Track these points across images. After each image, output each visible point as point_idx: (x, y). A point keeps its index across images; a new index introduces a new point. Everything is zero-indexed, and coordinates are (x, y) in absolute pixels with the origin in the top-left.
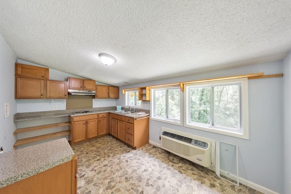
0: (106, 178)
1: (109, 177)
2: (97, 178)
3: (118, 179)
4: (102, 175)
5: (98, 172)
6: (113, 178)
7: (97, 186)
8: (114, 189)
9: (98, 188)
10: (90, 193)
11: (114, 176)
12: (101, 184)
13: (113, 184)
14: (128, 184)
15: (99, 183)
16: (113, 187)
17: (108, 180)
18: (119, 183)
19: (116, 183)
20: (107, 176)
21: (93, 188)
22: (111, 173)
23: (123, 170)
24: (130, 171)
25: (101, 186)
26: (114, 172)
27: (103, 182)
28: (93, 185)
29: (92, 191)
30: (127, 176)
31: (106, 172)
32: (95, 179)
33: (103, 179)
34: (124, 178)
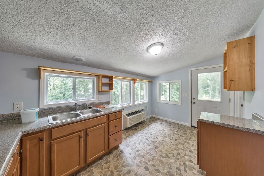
0: (162, 162)
1: (159, 160)
2: (164, 169)
3: (159, 153)
4: (159, 167)
5: (158, 173)
6: (159, 156)
7: (170, 165)
8: (167, 153)
9: (171, 164)
10: (178, 168)
11: (157, 156)
12: (168, 163)
13: (164, 155)
14: (160, 146)
15: (168, 165)
16: (166, 154)
17: (162, 159)
18: (161, 151)
19: (162, 153)
20: (159, 161)
21: (173, 168)
22: (155, 159)
23: (149, 151)
24: (149, 147)
25: (169, 162)
26: (153, 157)
27: (166, 162)
28: (171, 169)
29: (176, 167)
30: (154, 149)
31: (155, 164)
32: (166, 171)
33: (163, 163)
34: (156, 150)
